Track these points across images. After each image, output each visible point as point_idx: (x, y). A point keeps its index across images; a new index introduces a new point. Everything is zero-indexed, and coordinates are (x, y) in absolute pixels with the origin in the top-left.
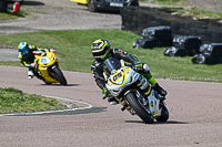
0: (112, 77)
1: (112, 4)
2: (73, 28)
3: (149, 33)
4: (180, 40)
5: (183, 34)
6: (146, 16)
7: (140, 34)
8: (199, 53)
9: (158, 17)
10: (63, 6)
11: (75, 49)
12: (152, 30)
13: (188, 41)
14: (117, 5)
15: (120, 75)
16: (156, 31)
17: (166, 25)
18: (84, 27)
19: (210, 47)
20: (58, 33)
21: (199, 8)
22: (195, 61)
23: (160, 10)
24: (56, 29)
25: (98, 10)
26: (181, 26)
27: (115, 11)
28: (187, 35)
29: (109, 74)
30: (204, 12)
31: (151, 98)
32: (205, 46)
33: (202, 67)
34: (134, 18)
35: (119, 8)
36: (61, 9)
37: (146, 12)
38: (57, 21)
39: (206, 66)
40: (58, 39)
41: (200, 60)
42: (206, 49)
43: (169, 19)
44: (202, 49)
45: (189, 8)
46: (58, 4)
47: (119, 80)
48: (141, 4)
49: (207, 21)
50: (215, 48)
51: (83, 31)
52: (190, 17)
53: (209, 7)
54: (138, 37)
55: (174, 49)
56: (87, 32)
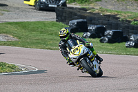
0: (72, 50)
1: (50, 6)
2: (26, 21)
3: (73, 24)
4: (92, 28)
5: (94, 24)
6: (71, 13)
7: (67, 24)
8: (104, 36)
9: (79, 14)
10: (20, 6)
11: (27, 34)
12: (75, 22)
13: (97, 28)
14: (53, 6)
15: (77, 49)
16: (77, 22)
17: (83, 19)
18: (33, 20)
19: (111, 33)
20: (17, 23)
21: (104, 8)
22: (101, 41)
23: (80, 9)
24: (15, 21)
25: (41, 9)
26: (93, 19)
27: (52, 10)
28: (97, 25)
29: (70, 48)
30: (107, 11)
31: (95, 63)
32: (108, 31)
33: (106, 45)
34: (63, 14)
35: (54, 8)
36: (18, 8)
37: (71, 10)
38: (16, 16)
39: (108, 44)
40: (16, 28)
41: (105, 40)
42: (108, 34)
43: (86, 15)
44: (106, 33)
45: (98, 8)
46: (16, 5)
47: (77, 52)
48: (68, 5)
49: (109, 16)
50: (114, 33)
51: (32, 22)
52: (98, 13)
53: (110, 7)
54: (66, 26)
55: (89, 34)
56: (35, 23)
